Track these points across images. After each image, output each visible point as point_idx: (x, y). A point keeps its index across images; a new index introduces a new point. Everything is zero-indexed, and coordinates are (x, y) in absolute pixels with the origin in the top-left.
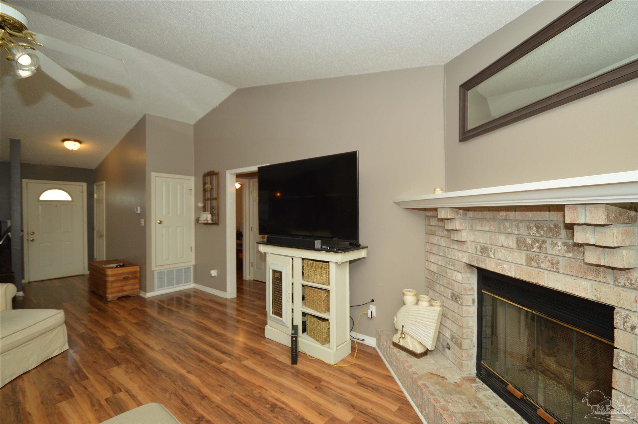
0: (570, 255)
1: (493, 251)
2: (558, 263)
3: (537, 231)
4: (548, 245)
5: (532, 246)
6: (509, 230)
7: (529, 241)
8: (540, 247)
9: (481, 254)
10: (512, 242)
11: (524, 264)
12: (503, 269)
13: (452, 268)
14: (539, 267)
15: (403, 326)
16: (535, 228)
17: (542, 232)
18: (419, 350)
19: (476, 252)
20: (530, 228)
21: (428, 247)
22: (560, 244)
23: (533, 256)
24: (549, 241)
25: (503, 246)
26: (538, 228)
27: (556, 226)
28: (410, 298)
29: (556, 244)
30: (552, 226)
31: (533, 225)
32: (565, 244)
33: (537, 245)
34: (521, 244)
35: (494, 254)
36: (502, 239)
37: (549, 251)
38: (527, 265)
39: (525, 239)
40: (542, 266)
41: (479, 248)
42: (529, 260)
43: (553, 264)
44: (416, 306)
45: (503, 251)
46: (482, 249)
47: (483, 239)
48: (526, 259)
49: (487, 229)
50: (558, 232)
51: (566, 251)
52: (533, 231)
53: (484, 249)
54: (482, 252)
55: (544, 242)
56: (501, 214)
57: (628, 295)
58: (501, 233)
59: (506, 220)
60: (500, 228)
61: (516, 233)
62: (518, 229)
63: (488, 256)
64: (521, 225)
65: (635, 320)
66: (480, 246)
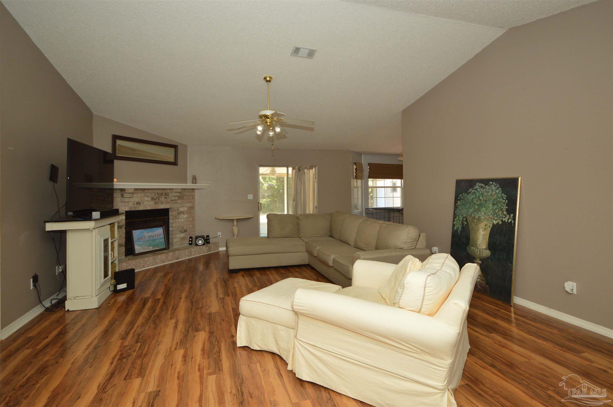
2: (163, 202)
5: (156, 199)
6: (149, 195)
7: (155, 198)
8: (158, 199)
10: (150, 199)
17: (159, 195)
19: (134, 205)
20: (155, 194)
24: (160, 197)
29: (162, 198)
32: (164, 197)
33: (158, 198)
34: (153, 199)
36: (146, 198)
37: (161, 200)
38: (155, 204)
39: (154, 198)
40: (159, 204)
41: (135, 203)
42: (155, 203)
45: (146, 202)
46: (137, 203)
47: (137, 200)
49: (139, 196)
50: (163, 195)
51: (164, 199)
52: (157, 195)
53: (138, 203)
54: (137, 204)
55: (159, 197)
56: (146, 191)
57: (175, 205)
58: (145, 196)
59: (147, 192)
60: (145, 195)
61: (151, 196)
62: (152, 195)
63: (140, 205)
64: (152, 194)
65: (176, 209)
66: (136, 202)
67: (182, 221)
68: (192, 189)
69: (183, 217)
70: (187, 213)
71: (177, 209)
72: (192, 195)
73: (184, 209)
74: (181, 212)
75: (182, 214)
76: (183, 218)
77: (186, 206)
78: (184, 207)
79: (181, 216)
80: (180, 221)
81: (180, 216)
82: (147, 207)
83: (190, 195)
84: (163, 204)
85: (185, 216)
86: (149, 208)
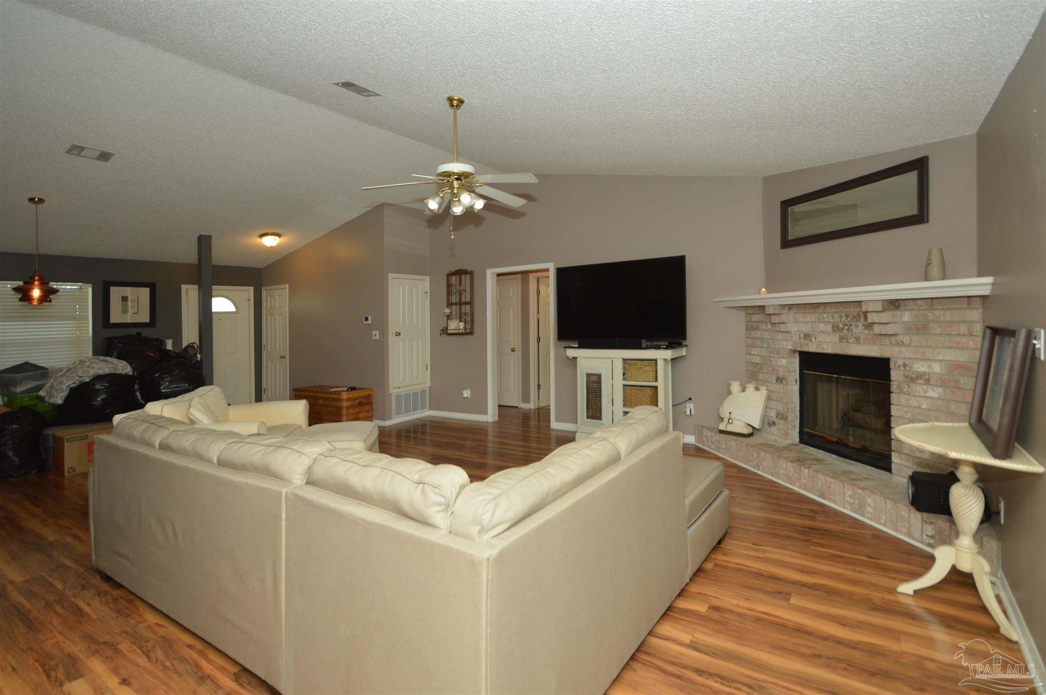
0: (867, 331)
1: (814, 336)
2: (859, 338)
3: (847, 319)
4: (853, 327)
5: (843, 329)
6: (827, 320)
7: (841, 326)
8: (848, 329)
9: (804, 340)
10: (829, 328)
11: (838, 342)
12: (822, 348)
13: (777, 356)
14: (848, 342)
15: (730, 413)
16: (845, 317)
17: (849, 319)
18: (746, 431)
19: (800, 339)
20: (841, 317)
21: (750, 342)
22: (860, 326)
23: (843, 336)
25: (822, 332)
26: (847, 316)
27: (858, 314)
28: (735, 387)
29: (858, 326)
30: (856, 314)
31: (843, 315)
32: (863, 325)
33: (846, 328)
34: (835, 329)
35: (815, 339)
36: (821, 326)
37: (854, 331)
38: (840, 343)
39: (838, 325)
40: (850, 341)
41: (802, 336)
42: (841, 339)
43: (856, 339)
44: (743, 393)
45: (823, 335)
46: (805, 335)
47: (806, 329)
48: (839, 338)
49: (809, 320)
50: (859, 318)
51: (864, 330)
52: (844, 318)
53: (807, 336)
54: (805, 339)
55: (851, 325)
56: (820, 308)
57: (896, 349)
58: (820, 322)
59: (825, 312)
60: (820, 318)
61: (832, 321)
62: (833, 318)
63: (811, 340)
64: (835, 315)
65: (900, 362)
66: (803, 334)
67: (924, 406)
68: (968, 297)
69: (928, 395)
70: (943, 383)
71: (905, 365)
72: (965, 321)
73: (930, 367)
74: (920, 376)
75: (921, 382)
76: (925, 397)
77: (941, 358)
78: (929, 360)
79: (919, 388)
80: (915, 403)
81: (913, 386)
82: (824, 346)
83: (958, 322)
84: (859, 343)
85: (933, 391)
86: (828, 349)
